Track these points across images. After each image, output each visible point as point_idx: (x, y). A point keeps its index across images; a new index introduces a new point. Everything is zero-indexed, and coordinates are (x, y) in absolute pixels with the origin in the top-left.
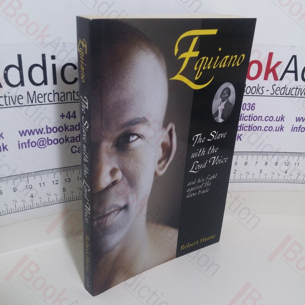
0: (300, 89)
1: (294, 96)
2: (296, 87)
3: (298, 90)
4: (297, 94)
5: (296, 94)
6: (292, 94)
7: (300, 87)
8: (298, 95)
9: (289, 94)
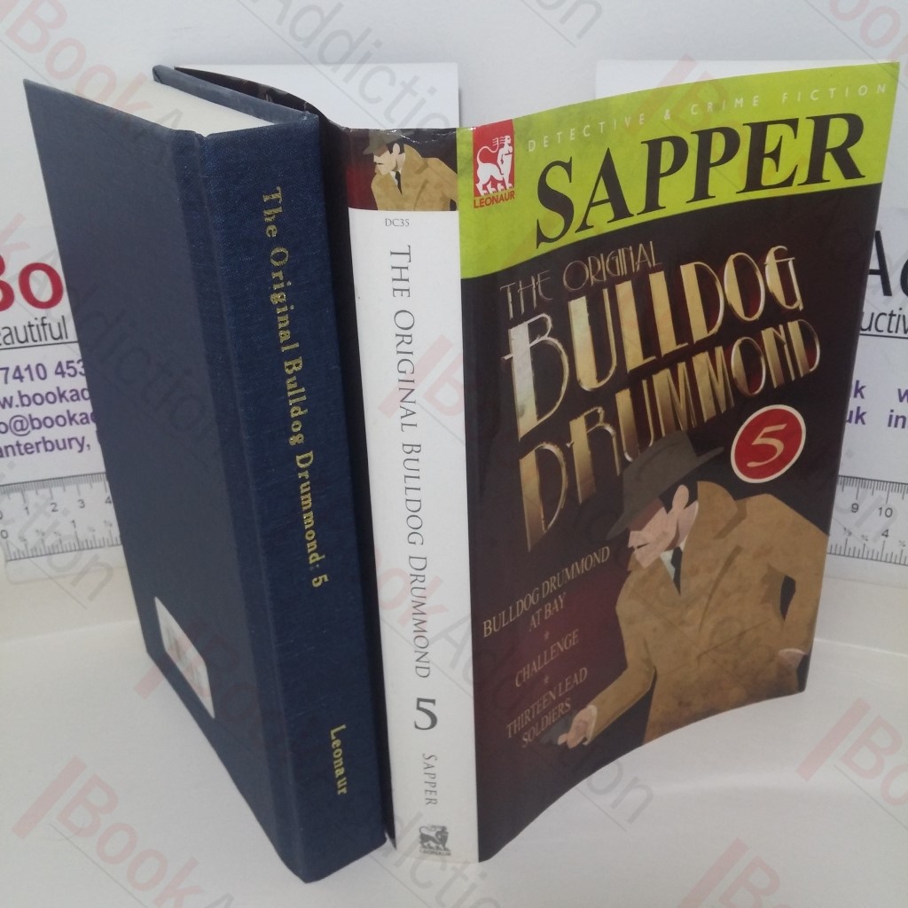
0: (899, 316)
1: (886, 333)
2: (888, 312)
3: (894, 319)
4: (893, 328)
5: (891, 329)
6: (879, 328)
7: (902, 313)
8: (896, 332)
9: (869, 328)
